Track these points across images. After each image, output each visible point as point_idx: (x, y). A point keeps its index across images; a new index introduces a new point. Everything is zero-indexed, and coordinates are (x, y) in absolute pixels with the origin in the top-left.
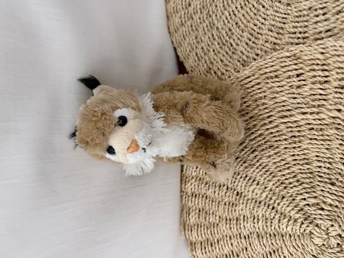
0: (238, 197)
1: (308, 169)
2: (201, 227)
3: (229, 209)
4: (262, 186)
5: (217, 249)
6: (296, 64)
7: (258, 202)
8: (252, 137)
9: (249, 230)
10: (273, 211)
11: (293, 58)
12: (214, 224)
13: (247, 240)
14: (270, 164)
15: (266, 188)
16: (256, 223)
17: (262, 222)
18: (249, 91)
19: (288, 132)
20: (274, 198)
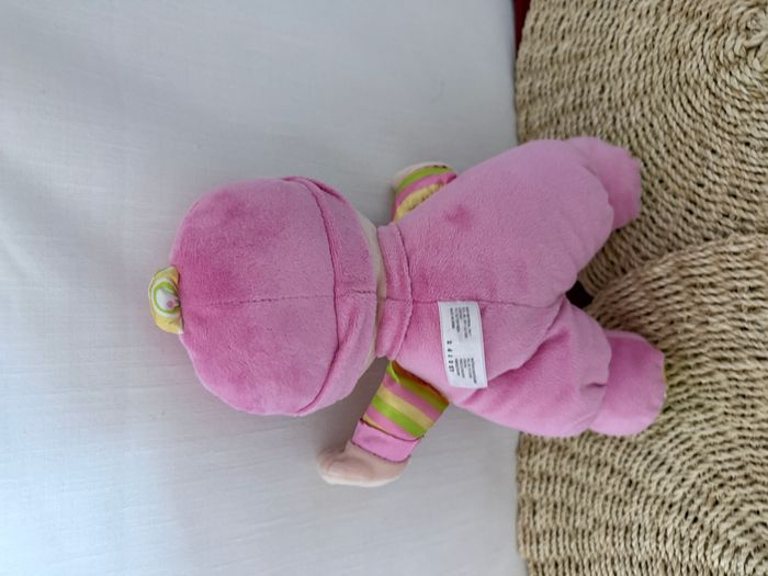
0: (630, 490)
2: (558, 534)
3: (611, 508)
4: (676, 475)
6: (748, 269)
7: (666, 505)
9: (648, 553)
10: (694, 526)
11: (743, 256)
12: (583, 531)
13: (644, 570)
14: (696, 438)
15: (683, 480)
16: (662, 543)
17: (674, 542)
18: (659, 303)
19: (731, 387)
20: (698, 502)
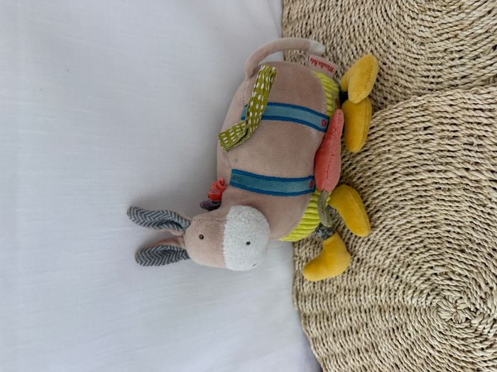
0: (358, 264)
1: (436, 233)
2: (316, 297)
3: (347, 278)
4: (385, 251)
5: (334, 324)
6: (423, 116)
7: (380, 271)
8: (375, 195)
9: (370, 302)
10: (397, 280)
11: (420, 108)
12: (331, 295)
13: (368, 314)
14: (395, 227)
15: (389, 254)
16: (378, 295)
17: (385, 293)
18: (373, 143)
19: (414, 191)
20: (398, 266)
